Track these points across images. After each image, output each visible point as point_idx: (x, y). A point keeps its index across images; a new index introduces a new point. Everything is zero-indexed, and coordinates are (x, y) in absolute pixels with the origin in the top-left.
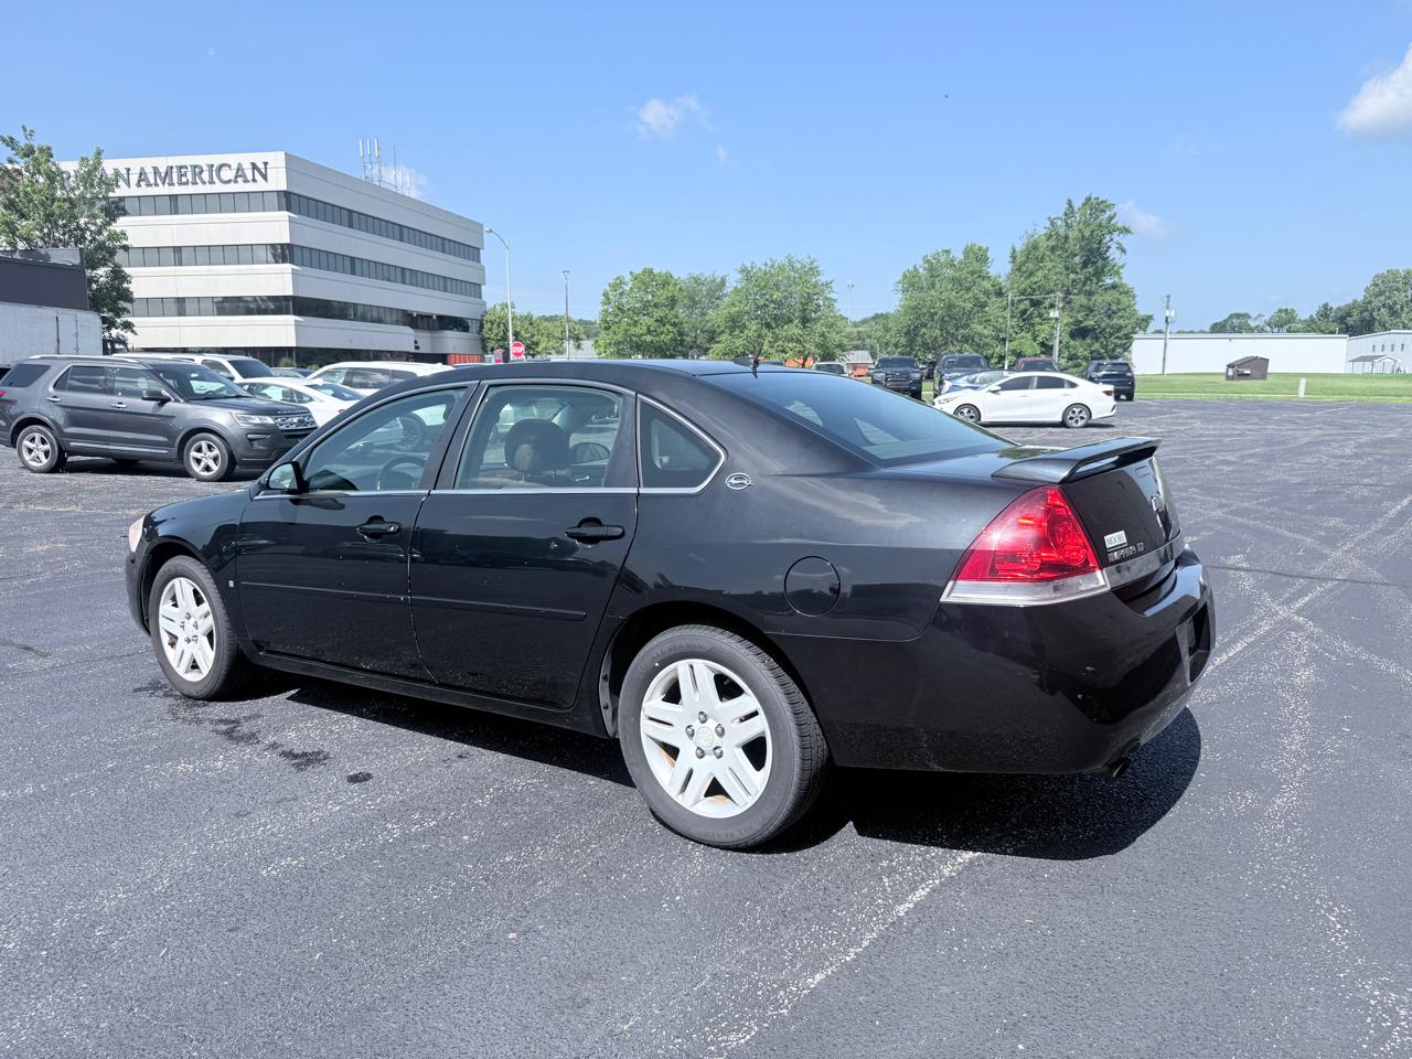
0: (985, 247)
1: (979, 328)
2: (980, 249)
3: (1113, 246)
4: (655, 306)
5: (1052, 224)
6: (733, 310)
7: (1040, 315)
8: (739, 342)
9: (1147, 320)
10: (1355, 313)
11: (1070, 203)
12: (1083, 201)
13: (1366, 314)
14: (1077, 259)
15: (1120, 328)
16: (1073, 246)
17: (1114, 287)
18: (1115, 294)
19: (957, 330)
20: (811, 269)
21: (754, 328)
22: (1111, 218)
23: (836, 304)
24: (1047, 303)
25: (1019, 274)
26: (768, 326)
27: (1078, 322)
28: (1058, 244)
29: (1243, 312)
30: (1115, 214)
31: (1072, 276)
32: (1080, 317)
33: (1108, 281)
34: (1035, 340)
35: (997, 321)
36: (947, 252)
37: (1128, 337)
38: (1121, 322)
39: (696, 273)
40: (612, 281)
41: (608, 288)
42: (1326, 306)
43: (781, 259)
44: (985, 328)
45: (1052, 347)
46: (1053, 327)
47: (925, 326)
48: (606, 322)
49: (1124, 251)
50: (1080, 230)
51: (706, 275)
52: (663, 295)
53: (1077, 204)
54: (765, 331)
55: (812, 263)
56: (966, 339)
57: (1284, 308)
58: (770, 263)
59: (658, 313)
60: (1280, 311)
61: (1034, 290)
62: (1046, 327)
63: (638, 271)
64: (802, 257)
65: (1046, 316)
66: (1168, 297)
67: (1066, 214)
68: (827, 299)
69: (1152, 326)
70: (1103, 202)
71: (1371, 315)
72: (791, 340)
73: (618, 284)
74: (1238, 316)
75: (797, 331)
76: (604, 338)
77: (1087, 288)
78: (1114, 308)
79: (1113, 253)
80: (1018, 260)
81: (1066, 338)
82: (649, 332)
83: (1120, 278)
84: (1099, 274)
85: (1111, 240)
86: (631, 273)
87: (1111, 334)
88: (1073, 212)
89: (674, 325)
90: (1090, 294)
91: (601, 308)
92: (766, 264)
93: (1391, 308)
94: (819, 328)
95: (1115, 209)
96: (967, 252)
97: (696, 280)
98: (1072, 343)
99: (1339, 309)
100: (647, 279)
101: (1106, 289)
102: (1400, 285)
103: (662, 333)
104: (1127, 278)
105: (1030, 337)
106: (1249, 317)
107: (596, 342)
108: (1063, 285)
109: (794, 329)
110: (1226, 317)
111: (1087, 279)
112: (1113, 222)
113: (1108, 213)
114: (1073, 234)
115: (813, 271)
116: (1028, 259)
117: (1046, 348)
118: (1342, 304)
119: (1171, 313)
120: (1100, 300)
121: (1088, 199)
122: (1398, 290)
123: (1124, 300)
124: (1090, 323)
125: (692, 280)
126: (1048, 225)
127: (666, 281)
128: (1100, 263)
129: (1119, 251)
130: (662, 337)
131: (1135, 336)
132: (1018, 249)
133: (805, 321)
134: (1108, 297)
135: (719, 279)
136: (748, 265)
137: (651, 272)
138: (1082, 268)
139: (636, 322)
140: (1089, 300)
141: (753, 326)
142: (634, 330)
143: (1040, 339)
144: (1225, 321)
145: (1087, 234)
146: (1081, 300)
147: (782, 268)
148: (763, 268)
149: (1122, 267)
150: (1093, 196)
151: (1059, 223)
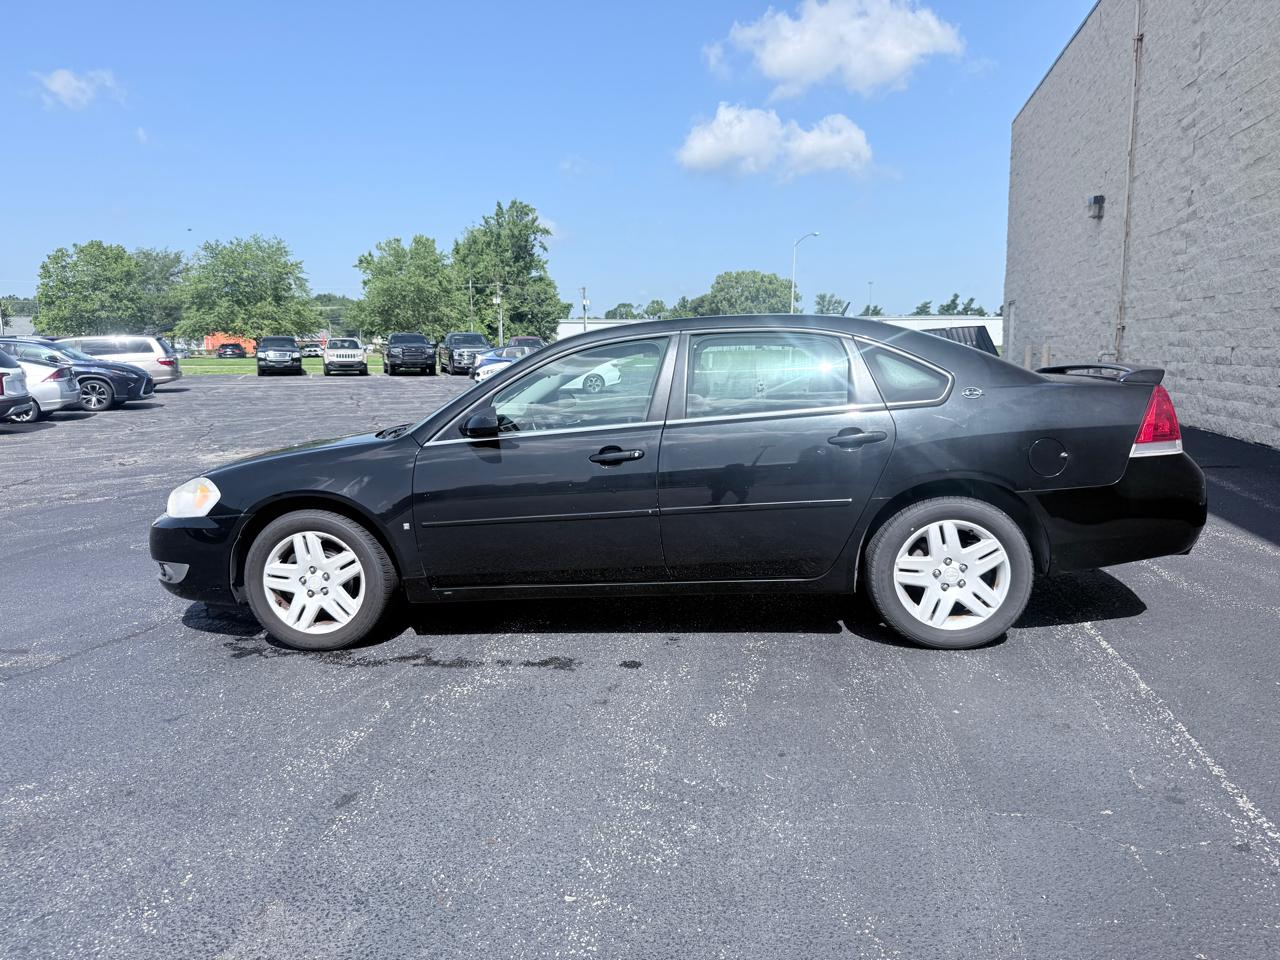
0: (431, 238)
1: (447, 311)
2: (427, 240)
3: (538, 245)
4: (108, 280)
5: (486, 222)
6: (200, 286)
7: (485, 302)
8: (209, 318)
9: (568, 307)
10: (706, 304)
11: (499, 205)
12: (509, 204)
13: (713, 305)
14: (508, 254)
15: (548, 314)
16: (506, 242)
17: (541, 279)
18: (543, 285)
19: (427, 311)
20: (278, 249)
21: (227, 304)
22: (534, 221)
23: (307, 284)
24: (488, 291)
25: (463, 264)
26: (239, 303)
27: (515, 308)
28: (494, 240)
29: (628, 303)
30: (537, 218)
31: (507, 268)
32: (517, 304)
33: (534, 273)
34: (482, 322)
35: (461, 305)
36: (398, 240)
37: (556, 322)
38: (549, 309)
39: (146, 248)
40: (52, 253)
41: (47, 260)
42: (684, 299)
43: (246, 238)
44: (451, 311)
45: (497, 329)
46: (496, 312)
47: (398, 307)
48: (47, 296)
49: (545, 249)
50: (510, 229)
51: (158, 251)
52: (117, 270)
53: (505, 206)
54: (236, 308)
55: (279, 243)
56: (437, 320)
57: (656, 300)
58: (235, 242)
59: (112, 288)
60: (653, 302)
61: (478, 279)
62: (490, 311)
63: (84, 243)
64: (268, 237)
65: (489, 302)
66: (584, 289)
67: (497, 215)
68: (298, 278)
69: (573, 313)
70: (526, 206)
71: (717, 306)
72: (267, 318)
73: (59, 256)
74: (624, 305)
75: (270, 308)
76: (45, 315)
77: (520, 279)
78: (543, 297)
79: (537, 251)
80: (462, 252)
81: (508, 322)
82: (103, 307)
83: (545, 272)
84: (528, 268)
85: (535, 239)
86: (75, 245)
87: (542, 319)
88: (502, 213)
89: (131, 300)
90: (523, 284)
91: (39, 281)
92: (231, 243)
93: (729, 301)
94: (293, 306)
95: (536, 214)
96: (418, 241)
97: (147, 255)
98: (512, 326)
99: (692, 301)
100: (97, 253)
101: (534, 281)
102: (734, 284)
103: (118, 309)
104: (551, 273)
105: (478, 321)
106: (632, 306)
107: (36, 318)
108: (501, 277)
109: (267, 306)
110: (616, 306)
111: (520, 272)
112: (536, 224)
113: (531, 216)
114: (505, 232)
115: (281, 250)
116: (468, 252)
117: (493, 331)
118: (694, 298)
119: (587, 302)
120: (530, 289)
121: (514, 203)
122: (732, 287)
123: (551, 291)
124: (525, 309)
125: (142, 255)
126: (483, 223)
127: (119, 255)
128: (528, 259)
129: (542, 249)
130: (120, 313)
131: (561, 321)
132: (460, 242)
133: (278, 299)
134: (537, 287)
135: (172, 256)
136: (213, 243)
137: (99, 245)
138: (515, 262)
139: (85, 296)
140: (522, 289)
141: (224, 303)
142: (83, 305)
143: (486, 322)
144: (616, 309)
145: (516, 233)
146: (515, 289)
147: (247, 247)
148: (228, 246)
149: (546, 263)
150: (518, 201)
151: (492, 222)
